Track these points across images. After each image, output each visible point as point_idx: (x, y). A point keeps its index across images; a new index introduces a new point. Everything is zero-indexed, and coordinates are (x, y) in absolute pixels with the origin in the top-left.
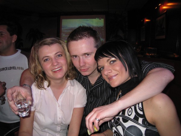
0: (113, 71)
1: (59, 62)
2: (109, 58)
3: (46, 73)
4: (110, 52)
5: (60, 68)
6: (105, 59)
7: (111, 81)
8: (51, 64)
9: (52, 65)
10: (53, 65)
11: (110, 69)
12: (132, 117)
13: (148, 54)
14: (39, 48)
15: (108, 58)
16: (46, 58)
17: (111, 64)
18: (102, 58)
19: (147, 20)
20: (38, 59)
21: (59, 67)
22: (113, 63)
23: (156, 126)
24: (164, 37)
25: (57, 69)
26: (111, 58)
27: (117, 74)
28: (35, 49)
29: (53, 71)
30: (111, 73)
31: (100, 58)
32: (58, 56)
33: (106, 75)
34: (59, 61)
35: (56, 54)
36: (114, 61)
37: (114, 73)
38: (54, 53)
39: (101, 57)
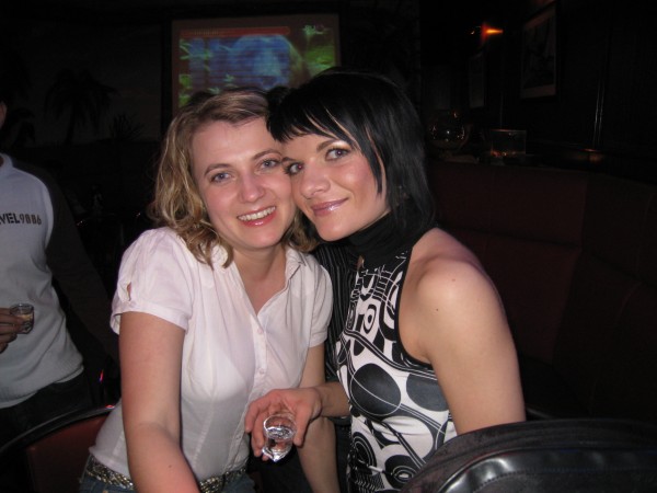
0: (335, 188)
1: (264, 189)
2: (327, 139)
3: (218, 223)
4: (333, 118)
5: (269, 211)
6: (314, 140)
7: (321, 219)
8: (235, 195)
9: (238, 196)
10: (242, 197)
11: (326, 176)
12: (371, 337)
13: (495, 153)
14: (194, 129)
15: (323, 139)
16: (219, 170)
17: (332, 160)
18: (302, 135)
19: (491, 31)
20: (190, 169)
21: (266, 208)
22: (335, 160)
23: (435, 366)
24: (550, 90)
25: (256, 212)
26: (335, 140)
27: (346, 199)
28: (179, 129)
29: (242, 218)
30: (325, 191)
31: (297, 134)
32: (263, 166)
33: (309, 195)
34: (264, 185)
35: (257, 157)
36: (340, 151)
37: (335, 193)
38: (251, 153)
39: (300, 132)
